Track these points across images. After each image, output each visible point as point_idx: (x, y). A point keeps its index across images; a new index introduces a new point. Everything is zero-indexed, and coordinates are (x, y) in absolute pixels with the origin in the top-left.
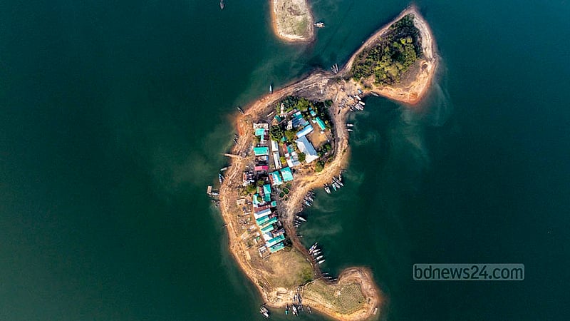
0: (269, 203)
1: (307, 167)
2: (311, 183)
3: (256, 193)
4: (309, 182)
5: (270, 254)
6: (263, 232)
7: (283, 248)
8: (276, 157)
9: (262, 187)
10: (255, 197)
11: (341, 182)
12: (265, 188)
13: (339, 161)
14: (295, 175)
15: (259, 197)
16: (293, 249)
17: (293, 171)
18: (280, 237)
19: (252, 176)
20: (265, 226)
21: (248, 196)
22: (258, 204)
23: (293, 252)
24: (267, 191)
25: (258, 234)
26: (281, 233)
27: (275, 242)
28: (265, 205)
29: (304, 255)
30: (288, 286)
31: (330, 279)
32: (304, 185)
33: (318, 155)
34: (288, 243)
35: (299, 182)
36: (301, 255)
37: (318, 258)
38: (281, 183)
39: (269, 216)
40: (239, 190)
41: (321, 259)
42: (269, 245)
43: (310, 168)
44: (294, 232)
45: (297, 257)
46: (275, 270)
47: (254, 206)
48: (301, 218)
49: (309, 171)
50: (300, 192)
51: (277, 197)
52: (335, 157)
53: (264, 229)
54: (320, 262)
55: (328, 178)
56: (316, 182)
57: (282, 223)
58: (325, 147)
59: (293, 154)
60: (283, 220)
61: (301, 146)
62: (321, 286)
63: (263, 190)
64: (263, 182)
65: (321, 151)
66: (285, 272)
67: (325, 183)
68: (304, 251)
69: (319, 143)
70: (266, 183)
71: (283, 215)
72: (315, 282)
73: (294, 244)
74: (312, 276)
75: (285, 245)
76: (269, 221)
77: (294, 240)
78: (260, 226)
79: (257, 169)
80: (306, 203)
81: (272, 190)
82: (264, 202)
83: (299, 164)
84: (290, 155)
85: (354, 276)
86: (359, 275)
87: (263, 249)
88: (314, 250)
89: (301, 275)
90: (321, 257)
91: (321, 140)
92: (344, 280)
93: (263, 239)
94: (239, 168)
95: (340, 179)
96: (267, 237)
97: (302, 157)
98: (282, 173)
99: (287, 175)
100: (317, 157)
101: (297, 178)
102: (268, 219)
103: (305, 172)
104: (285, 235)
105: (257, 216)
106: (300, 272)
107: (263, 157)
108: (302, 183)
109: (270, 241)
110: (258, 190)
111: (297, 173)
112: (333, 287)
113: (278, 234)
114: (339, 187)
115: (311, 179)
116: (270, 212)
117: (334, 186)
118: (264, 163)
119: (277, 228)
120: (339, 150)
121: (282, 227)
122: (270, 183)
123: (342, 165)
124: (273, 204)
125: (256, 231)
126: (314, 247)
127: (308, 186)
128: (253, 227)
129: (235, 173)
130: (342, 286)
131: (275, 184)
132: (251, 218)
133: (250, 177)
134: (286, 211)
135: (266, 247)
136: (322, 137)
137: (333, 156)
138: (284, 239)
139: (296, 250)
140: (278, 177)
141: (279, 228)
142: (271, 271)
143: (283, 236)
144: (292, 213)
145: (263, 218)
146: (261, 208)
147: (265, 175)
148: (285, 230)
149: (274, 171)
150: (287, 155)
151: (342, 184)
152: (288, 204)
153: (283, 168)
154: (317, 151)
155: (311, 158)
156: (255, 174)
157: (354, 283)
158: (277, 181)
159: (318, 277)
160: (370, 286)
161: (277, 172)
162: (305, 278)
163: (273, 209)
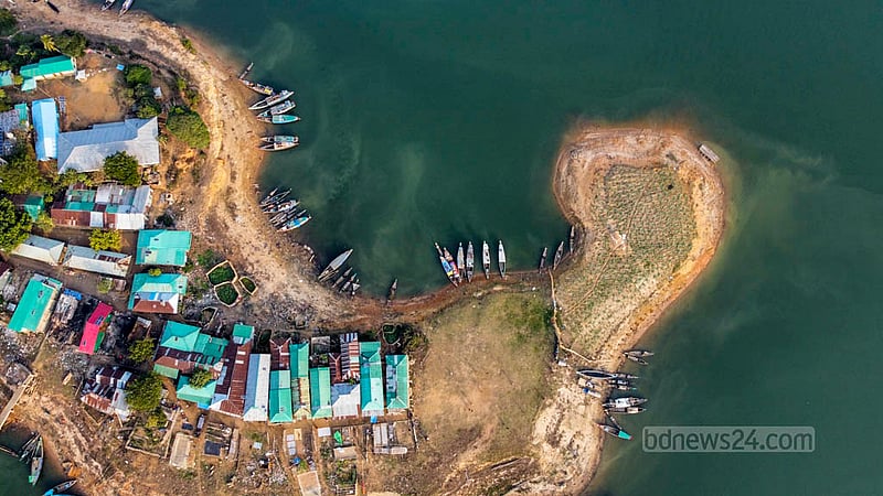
0: (231, 351)
1: (173, 174)
2: (238, 184)
3: (176, 382)
4: (229, 191)
5: (410, 416)
6: (324, 411)
7: (406, 363)
8: (81, 261)
9: (160, 352)
10: (186, 391)
11: (277, 92)
12: (170, 343)
13: (209, 74)
14: (184, 222)
15: (191, 376)
16: (427, 329)
17: (166, 222)
18: (365, 357)
19: (108, 372)
20: (305, 398)
21: (173, 416)
22: (220, 390)
23: (436, 336)
24: (185, 339)
25: (324, 432)
26: (354, 349)
27: (376, 385)
28: (230, 365)
29: (460, 302)
30: (542, 395)
31: (567, 247)
32: (232, 208)
33: (146, 118)
34: (399, 340)
35: (212, 222)
36: (456, 310)
37: (486, 260)
38: (182, 280)
39: (275, 367)
40: (138, 444)
41: (494, 253)
42: (375, 408)
43: (180, 165)
44: (372, 304)
45: (456, 326)
46: (470, 420)
47: (215, 407)
48: (337, 263)
49: (194, 173)
50: (247, 232)
51: (229, 313)
52: (188, 76)
53: (314, 405)
54: (502, 257)
55: (246, 128)
56: (240, 165)
57: (321, 333)
58: (133, 85)
59: (103, 197)
60: (314, 325)
61: (85, 157)
62: (578, 284)
63: (175, 353)
64: (147, 339)
65: (138, 101)
66: (493, 386)
67: (258, 141)
68: (448, 295)
69: (112, 101)
70: (157, 333)
71: (298, 319)
72: (561, 298)
73: (408, 318)
74: (536, 300)
75: (399, 351)
76: (294, 376)
77: (398, 314)
78: (301, 412)
79: (90, 345)
80: (293, 226)
81: (191, 319)
82: (219, 366)
83: (147, 196)
84: (101, 208)
85: (582, 173)
86: (586, 158)
87: (381, 435)
88: (456, 265)
89: (520, 337)
90: (486, 247)
91: (107, 90)
92: (583, 205)
93: (350, 422)
94: (61, 410)
95: (268, 91)
96: (347, 404)
97: (122, 170)
98: (149, 260)
99: (165, 247)
100: (153, 124)
101: (195, 222)
102: (284, 377)
103: (189, 188)
104: (364, 338)
105: (256, 414)
106: (509, 336)
107: (61, 308)
108: (222, 213)
109: (365, 399)
110: (165, 370)
111: (179, 214)
112: (593, 251)
113: (354, 360)
114: (290, 106)
115: (221, 178)
116: (265, 360)
117: (281, 120)
118: (84, 311)
119: (329, 354)
120: (173, 56)
121: (335, 337)
122: (167, 316)
123: (226, 70)
124: (244, 335)
125: (308, 438)
126: (446, 258)
127: (241, 198)
128: (292, 441)
129: (70, 435)
130: (602, 220)
131: (174, 303)
132: (255, 437)
133: (104, 383)
134: (291, 303)
135: (380, 421)
136: (97, 83)
137: (179, 80)
138: (376, 347)
139: (432, 319)
140: (155, 279)
141: (336, 348)
142: (467, 436)
143: (365, 346)
144: (306, 288)
145: (273, 389)
146: (235, 386)
147: (127, 326)
148: (349, 330)
149: (129, 286)
150: (97, 218)
151: (286, 94)
152: (270, 287)
153: (132, 251)
154: (133, 114)
155: (144, 143)
156: (104, 359)
157: (605, 180)
158: (169, 293)
159: (546, 285)
160: (630, 140)
161: (138, 278)
162: (536, 327)
163: (261, 345)
